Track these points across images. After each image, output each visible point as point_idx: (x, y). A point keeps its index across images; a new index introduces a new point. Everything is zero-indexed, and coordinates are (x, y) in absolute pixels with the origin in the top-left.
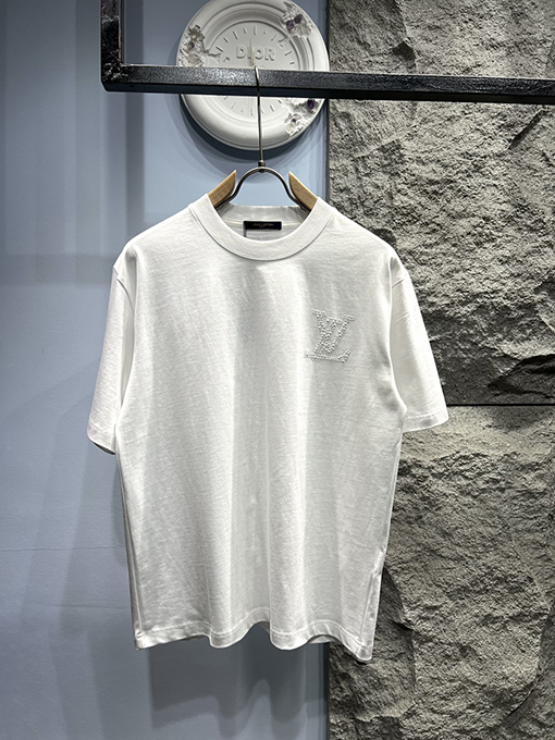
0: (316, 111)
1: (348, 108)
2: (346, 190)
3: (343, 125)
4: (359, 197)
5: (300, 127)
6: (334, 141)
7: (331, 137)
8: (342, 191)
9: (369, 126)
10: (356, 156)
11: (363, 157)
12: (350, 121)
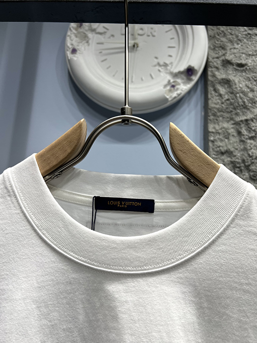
0: (195, 78)
1: (228, 74)
2: (228, 153)
3: (222, 90)
4: (244, 161)
5: (179, 92)
6: (213, 105)
7: (210, 102)
8: (222, 153)
9: (252, 90)
10: (238, 119)
11: (247, 120)
12: (230, 86)
